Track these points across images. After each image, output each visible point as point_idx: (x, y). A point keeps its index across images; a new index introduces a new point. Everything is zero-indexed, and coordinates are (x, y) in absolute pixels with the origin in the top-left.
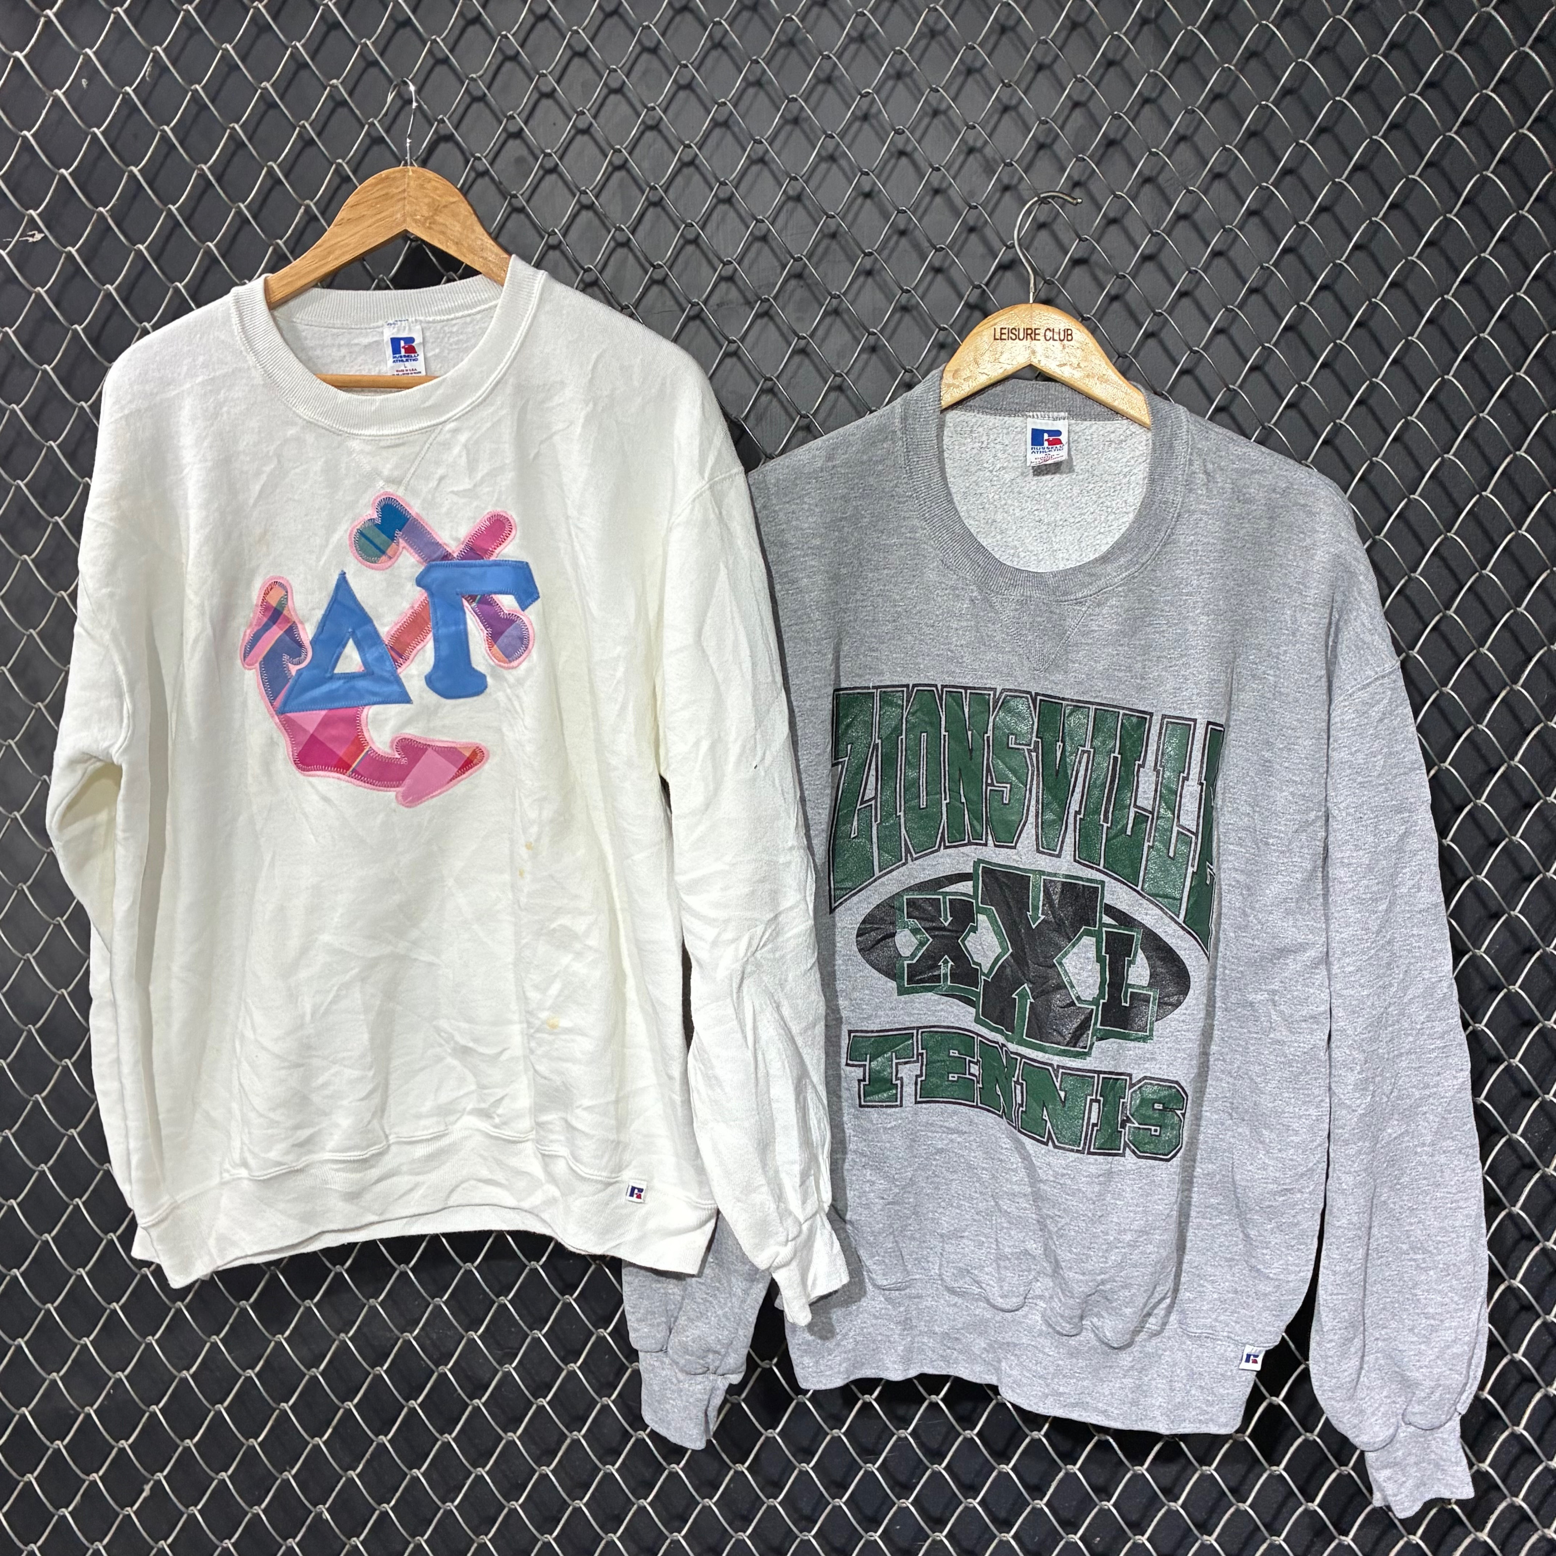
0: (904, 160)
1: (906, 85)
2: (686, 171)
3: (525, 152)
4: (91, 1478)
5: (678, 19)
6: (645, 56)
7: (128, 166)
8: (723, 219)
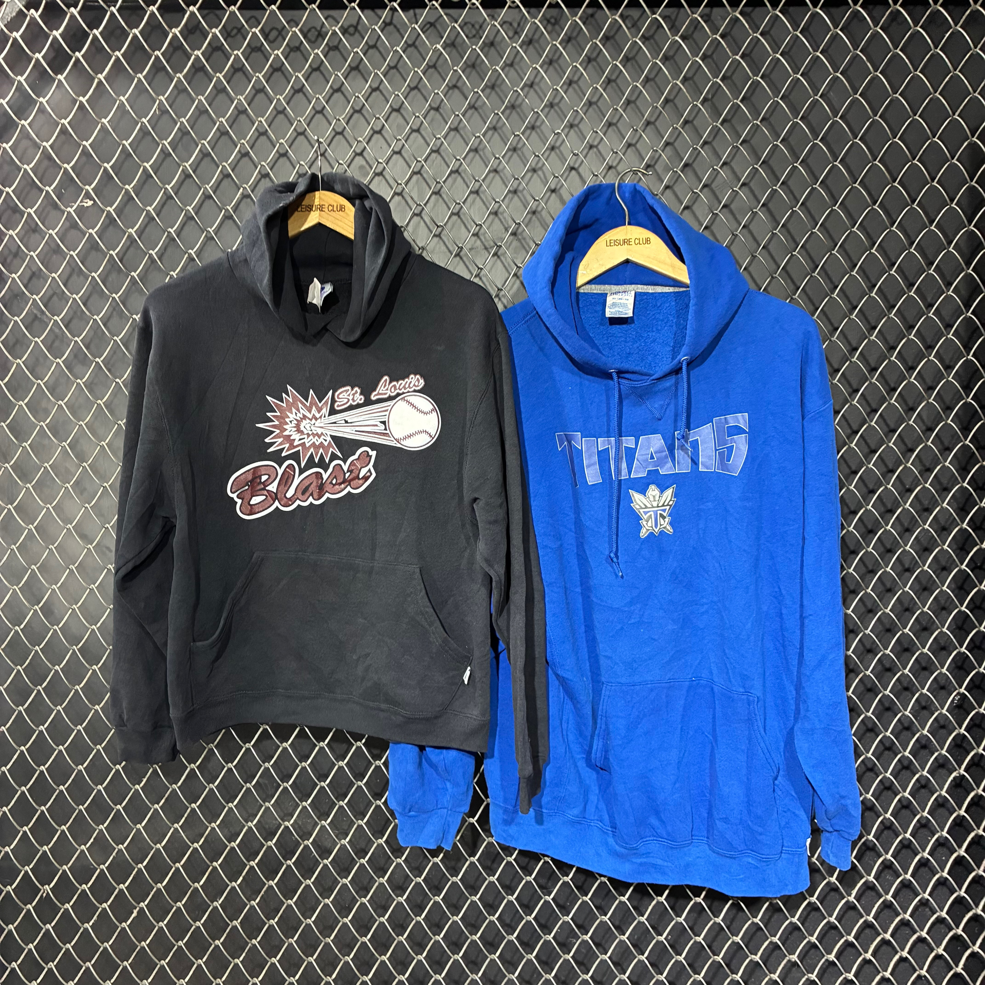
0: (573, 172)
1: (575, 131)
2: (453, 175)
3: (364, 163)
4: (103, 906)
5: (451, 92)
6: (432, 112)
7: (143, 162)
8: (474, 201)
